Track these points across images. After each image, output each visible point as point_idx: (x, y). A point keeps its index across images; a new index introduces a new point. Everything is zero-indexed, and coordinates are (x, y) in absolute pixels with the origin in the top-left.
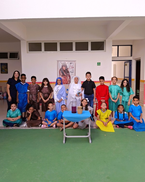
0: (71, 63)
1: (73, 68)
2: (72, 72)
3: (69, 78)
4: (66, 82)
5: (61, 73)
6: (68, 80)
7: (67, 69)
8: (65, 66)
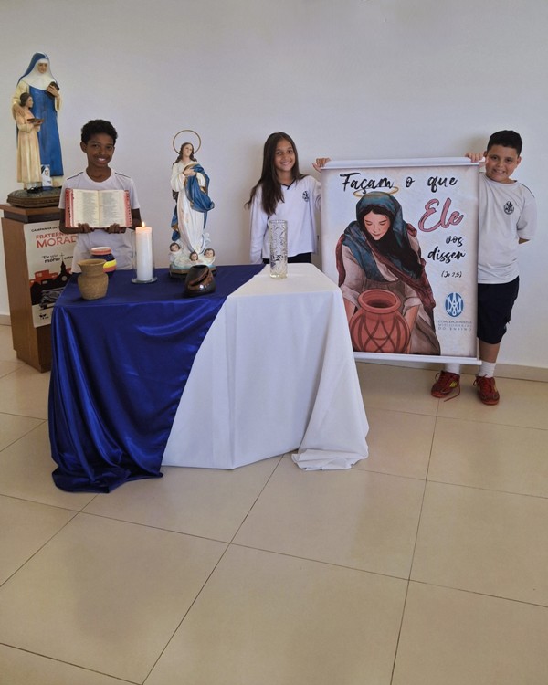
0: (433, 184)
3: (416, 301)
4: (394, 336)
5: (347, 263)
6: (408, 318)
7: (400, 229)
8: (384, 208)
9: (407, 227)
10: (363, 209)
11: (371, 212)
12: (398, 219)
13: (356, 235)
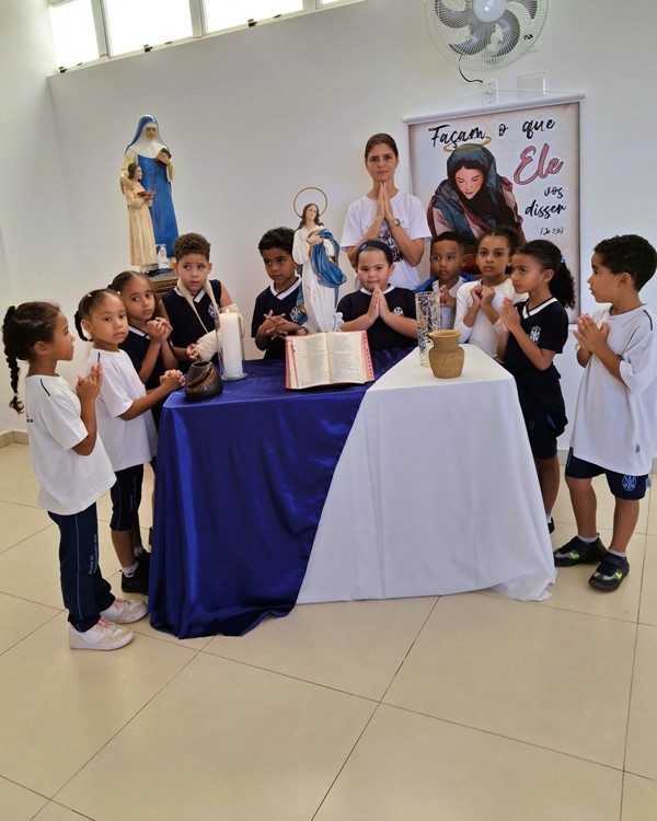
0: (528, 129)
1: (556, 165)
2: (545, 213)
7: (494, 184)
8: (477, 162)
9: (502, 181)
10: (454, 166)
11: (463, 168)
12: (491, 173)
13: (448, 196)
